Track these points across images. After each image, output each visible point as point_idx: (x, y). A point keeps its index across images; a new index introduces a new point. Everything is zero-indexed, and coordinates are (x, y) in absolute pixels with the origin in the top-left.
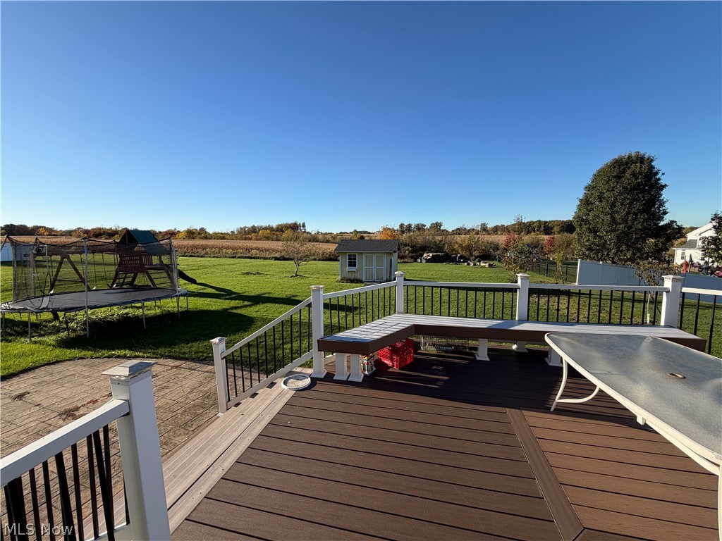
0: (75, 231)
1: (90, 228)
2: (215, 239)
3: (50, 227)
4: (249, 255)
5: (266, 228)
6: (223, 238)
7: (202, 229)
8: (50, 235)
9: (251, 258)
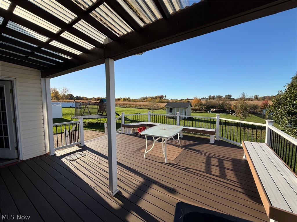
0: (92, 98)
1: (96, 97)
2: (132, 101)
3: (86, 97)
4: (140, 107)
5: (151, 98)
6: (135, 101)
7: (129, 98)
8: (86, 99)
9: (140, 108)
